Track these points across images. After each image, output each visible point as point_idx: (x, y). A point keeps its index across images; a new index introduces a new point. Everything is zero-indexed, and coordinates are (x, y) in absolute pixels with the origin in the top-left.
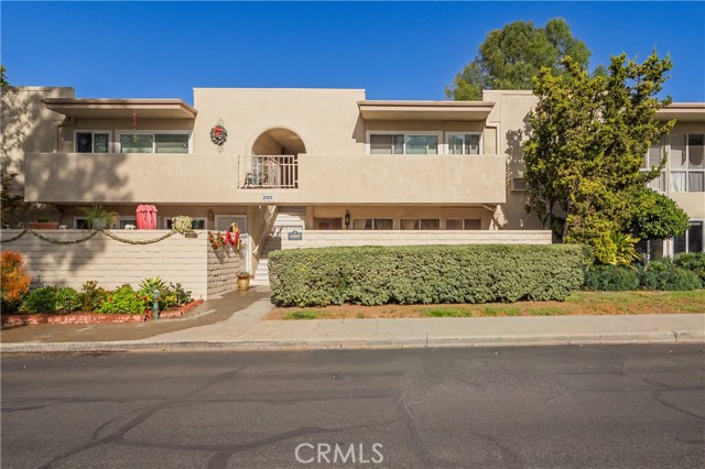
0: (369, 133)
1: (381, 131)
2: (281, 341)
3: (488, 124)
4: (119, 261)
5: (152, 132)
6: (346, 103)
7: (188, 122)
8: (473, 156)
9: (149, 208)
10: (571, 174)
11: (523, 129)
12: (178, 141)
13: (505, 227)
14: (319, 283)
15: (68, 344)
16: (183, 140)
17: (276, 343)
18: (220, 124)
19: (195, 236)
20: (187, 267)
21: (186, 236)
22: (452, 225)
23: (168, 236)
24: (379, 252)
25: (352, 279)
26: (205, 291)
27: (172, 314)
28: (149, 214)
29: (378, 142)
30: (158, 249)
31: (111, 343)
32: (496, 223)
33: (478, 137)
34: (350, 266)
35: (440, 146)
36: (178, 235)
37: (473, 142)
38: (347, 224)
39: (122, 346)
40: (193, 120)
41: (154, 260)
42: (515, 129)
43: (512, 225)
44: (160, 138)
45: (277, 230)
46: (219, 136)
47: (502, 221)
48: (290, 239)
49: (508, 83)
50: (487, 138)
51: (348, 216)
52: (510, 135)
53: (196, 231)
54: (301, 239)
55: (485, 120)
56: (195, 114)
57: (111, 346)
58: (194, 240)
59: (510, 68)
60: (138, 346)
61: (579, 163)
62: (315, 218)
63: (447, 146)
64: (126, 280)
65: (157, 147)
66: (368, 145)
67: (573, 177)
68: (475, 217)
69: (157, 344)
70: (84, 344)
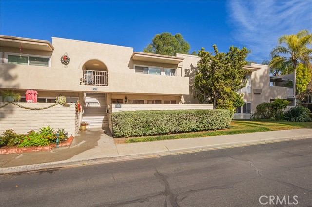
0: (134, 65)
1: (139, 65)
2: (143, 154)
3: (179, 66)
4: (23, 119)
5: (29, 55)
6: (126, 52)
7: (49, 52)
8: (173, 76)
9: (33, 92)
10: (220, 85)
11: (190, 69)
12: (43, 61)
13: (184, 103)
14: (137, 127)
15: (22, 167)
16: (46, 61)
17: (141, 155)
18: (66, 55)
19: (69, 106)
20: (63, 121)
21: (63, 106)
22: (166, 102)
23: (53, 106)
24: (162, 113)
25: (151, 124)
26: (74, 132)
27: (65, 145)
28: (33, 95)
29: (139, 69)
30: (47, 112)
31: (52, 163)
32: (182, 102)
33: (175, 70)
34: (151, 119)
35: (162, 73)
36: (59, 106)
37: (173, 72)
38: (126, 102)
39: (58, 164)
40: (51, 52)
41: (45, 118)
42: (187, 68)
43: (187, 102)
44: (32, 59)
45: (87, 104)
46: (65, 60)
47: (183, 101)
48: (116, 107)
49: (165, 53)
50: (178, 70)
51: (126, 98)
52: (186, 71)
53: (69, 104)
54: (121, 107)
55: (178, 64)
56: (53, 49)
57: (52, 165)
58: (68, 108)
59: (165, 48)
60: (68, 163)
61: (222, 81)
62: (111, 99)
63: (164, 73)
64: (31, 129)
65: (30, 63)
66: (134, 70)
67: (221, 86)
68: (174, 99)
69: (79, 161)
70: (33, 165)
